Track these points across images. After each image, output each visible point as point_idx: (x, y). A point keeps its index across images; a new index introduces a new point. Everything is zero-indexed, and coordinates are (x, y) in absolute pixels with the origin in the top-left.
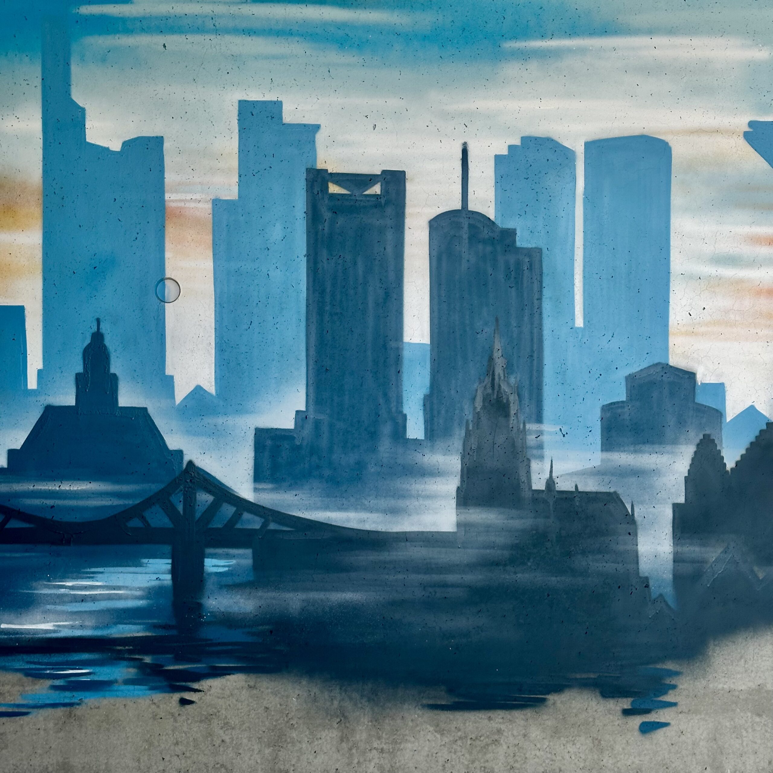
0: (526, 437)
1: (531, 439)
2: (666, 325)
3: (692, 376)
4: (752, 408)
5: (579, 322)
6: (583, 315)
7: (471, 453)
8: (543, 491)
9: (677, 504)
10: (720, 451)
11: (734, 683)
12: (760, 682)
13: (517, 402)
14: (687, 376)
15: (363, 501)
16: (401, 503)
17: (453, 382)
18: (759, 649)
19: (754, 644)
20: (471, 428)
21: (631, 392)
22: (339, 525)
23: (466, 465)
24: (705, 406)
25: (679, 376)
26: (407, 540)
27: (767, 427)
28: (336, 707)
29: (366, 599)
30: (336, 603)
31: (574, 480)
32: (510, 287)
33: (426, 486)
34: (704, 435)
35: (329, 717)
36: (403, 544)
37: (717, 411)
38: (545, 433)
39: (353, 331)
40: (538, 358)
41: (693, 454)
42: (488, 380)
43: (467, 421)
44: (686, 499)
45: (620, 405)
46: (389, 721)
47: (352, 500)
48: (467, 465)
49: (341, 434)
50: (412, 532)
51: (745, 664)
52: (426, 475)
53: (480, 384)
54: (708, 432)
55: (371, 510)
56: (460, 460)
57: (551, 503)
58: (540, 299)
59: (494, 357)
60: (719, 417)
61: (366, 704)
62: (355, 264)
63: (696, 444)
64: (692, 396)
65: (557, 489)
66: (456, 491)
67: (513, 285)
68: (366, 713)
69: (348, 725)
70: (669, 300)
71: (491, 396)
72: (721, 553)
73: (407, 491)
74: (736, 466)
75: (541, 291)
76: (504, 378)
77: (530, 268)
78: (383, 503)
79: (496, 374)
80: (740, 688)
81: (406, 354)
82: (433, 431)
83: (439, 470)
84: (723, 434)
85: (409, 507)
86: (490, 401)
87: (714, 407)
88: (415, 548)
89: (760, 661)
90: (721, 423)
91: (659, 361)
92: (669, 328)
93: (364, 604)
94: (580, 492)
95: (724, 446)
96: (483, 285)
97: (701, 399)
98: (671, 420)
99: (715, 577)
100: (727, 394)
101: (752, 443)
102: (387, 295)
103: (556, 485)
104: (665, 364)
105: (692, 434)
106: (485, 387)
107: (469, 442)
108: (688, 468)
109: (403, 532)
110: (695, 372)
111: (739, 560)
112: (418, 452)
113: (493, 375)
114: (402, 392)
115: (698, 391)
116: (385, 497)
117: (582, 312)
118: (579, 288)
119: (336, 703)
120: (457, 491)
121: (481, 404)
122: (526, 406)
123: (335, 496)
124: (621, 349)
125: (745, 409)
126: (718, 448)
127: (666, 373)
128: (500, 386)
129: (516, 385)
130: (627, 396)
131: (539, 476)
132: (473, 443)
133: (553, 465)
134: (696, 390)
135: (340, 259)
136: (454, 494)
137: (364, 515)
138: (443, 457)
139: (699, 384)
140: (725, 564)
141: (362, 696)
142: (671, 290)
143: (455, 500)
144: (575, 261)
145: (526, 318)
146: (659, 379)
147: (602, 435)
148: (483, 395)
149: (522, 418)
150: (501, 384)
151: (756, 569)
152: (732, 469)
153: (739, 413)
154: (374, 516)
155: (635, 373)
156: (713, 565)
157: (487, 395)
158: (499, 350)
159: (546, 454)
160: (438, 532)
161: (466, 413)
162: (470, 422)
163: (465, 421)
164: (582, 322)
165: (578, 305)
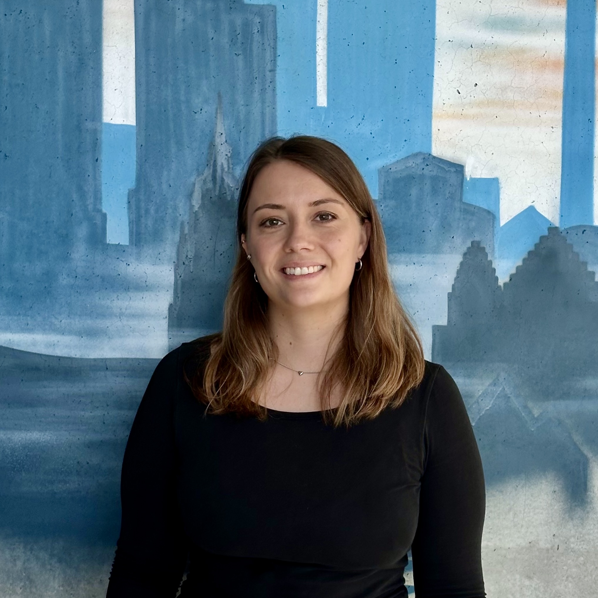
2: (429, 106)
3: (459, 169)
4: (531, 210)
5: (322, 100)
6: (326, 91)
7: (186, 263)
9: (438, 326)
10: (491, 262)
11: (500, 539)
12: (532, 538)
14: (453, 170)
15: (53, 320)
16: (101, 323)
17: (165, 173)
18: (531, 500)
19: (525, 494)
20: (186, 231)
21: (384, 188)
22: (22, 349)
23: (180, 277)
24: (475, 207)
25: (444, 168)
26: (107, 369)
27: (549, 233)
28: (20, 568)
29: (56, 440)
30: (20, 444)
32: (236, 54)
33: (131, 303)
34: (472, 243)
35: (11, 582)
36: (102, 373)
37: (489, 212)
39: (38, 108)
41: (459, 266)
42: (207, 173)
43: (182, 223)
44: (449, 321)
46: (84, 585)
47: (39, 319)
48: (182, 277)
49: (24, 237)
50: (113, 359)
51: (514, 518)
52: (131, 288)
53: (198, 176)
54: (477, 239)
55: (63, 333)
56: (173, 270)
58: (273, 71)
59: (216, 144)
60: (491, 220)
61: (57, 565)
62: (40, 21)
63: (462, 254)
64: (459, 194)
66: (167, 309)
67: (240, 52)
68: (57, 576)
69: (34, 590)
70: (433, 74)
71: (212, 191)
72: (489, 386)
73: (107, 308)
74: (510, 280)
75: (274, 60)
76: (228, 170)
77: (262, 32)
78: (77, 323)
79: (219, 163)
80: (507, 546)
81: (105, 138)
82: (139, 234)
83: (147, 283)
84: (495, 241)
85: (109, 328)
86: (211, 198)
87: (486, 208)
88: (117, 378)
89: (531, 514)
90: (493, 226)
91: (419, 151)
92: (433, 109)
93: (54, 446)
95: (497, 255)
96: (203, 51)
97: (470, 197)
98: (433, 223)
99: (481, 415)
100: (502, 191)
101: (530, 253)
102: (82, 63)
104: (427, 154)
105: (458, 240)
106: (205, 181)
107: (185, 249)
108: (453, 282)
109: (102, 359)
110: (463, 164)
111: (511, 394)
112: (122, 261)
113: (215, 165)
114: (101, 185)
115: (466, 188)
116: (79, 316)
117: (326, 88)
118: (322, 58)
119: (19, 564)
120: (169, 309)
121: (200, 202)
123: (18, 313)
124: (373, 135)
125: (522, 210)
126: (489, 258)
127: (427, 165)
128: (223, 180)
130: (380, 194)
132: (190, 250)
134: (464, 188)
135: (21, 14)
136: (166, 312)
137: (53, 338)
138: (153, 266)
139: (468, 179)
140: (494, 399)
141: (52, 556)
142: (436, 61)
143: (167, 320)
144: (317, 22)
145: (256, 95)
146: (419, 172)
148: (202, 191)
150: (225, 178)
151: (530, 404)
152: (505, 284)
153: (515, 215)
154: (66, 339)
155: (391, 165)
156: (480, 400)
157: (207, 190)
158: (222, 134)
160: (145, 359)
161: (181, 213)
162: (186, 223)
163: (179, 224)
164: (326, 100)
165: (321, 78)
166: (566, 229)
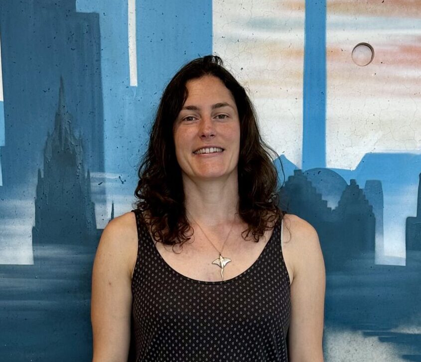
0: (90, 184)
1: (94, 186)
6: (137, 75)
7: (43, 198)
13: (82, 153)
17: (26, 135)
23: (39, 208)
27: (295, 174)
32: (72, 49)
33: (6, 226)
38: (106, 180)
40: (99, 114)
42: (55, 135)
43: (39, 171)
48: (41, 208)
52: (5, 216)
56: (34, 203)
58: (99, 60)
59: (62, 115)
67: (75, 48)
71: (59, 148)
75: (99, 53)
76: (70, 132)
77: (89, 32)
79: (63, 128)
82: (10, 178)
83: (17, 212)
86: (59, 152)
96: (48, 47)
106: (54, 140)
107: (42, 188)
113: (60, 129)
118: (132, 51)
121: (51, 155)
122: (90, 156)
128: (66, 140)
129: (81, 139)
131: (102, 218)
132: (45, 189)
136: (31, 232)
138: (20, 201)
143: (31, 238)
144: (129, 25)
145: (87, 78)
148: (52, 147)
149: (86, 167)
150: (67, 137)
157: (56, 147)
158: (64, 107)
159: (108, 199)
161: (38, 163)
162: (42, 170)
163: (37, 170)
164: (136, 81)
165: (133, 66)
166: (307, 171)
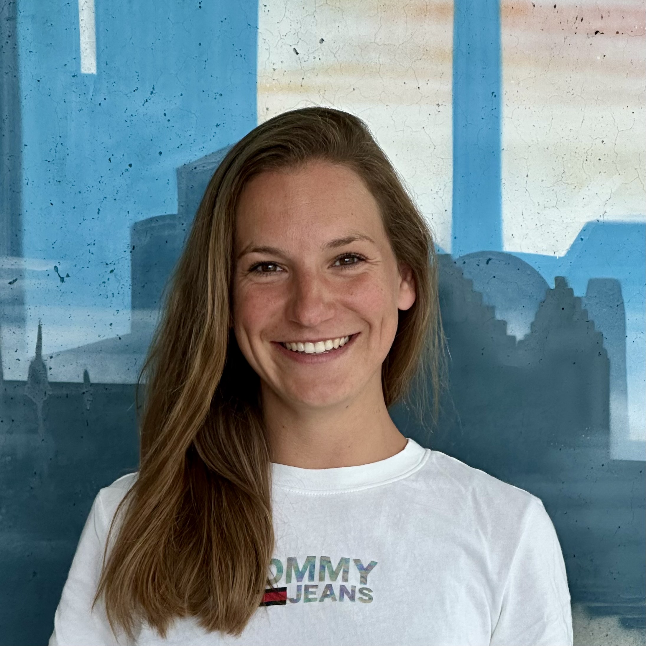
1: (1, 287)
2: (251, 72)
5: (89, 65)
6: (95, 50)
8: (24, 383)
21: (187, 197)
31: (81, 362)
38: (27, 275)
40: (11, 131)
45: (168, 221)
57: (40, 405)
65: (51, 379)
70: (257, 24)
75: (14, 3)
92: (258, 77)
94: (92, 385)
103: (49, 372)
117: (94, 45)
124: (168, 117)
130: (180, 206)
131: (17, 355)
133: (43, 335)
142: (261, 4)
147: (133, 279)
155: (196, 162)
159: (29, 314)
164: (94, 63)
165: (86, 31)
166: (462, 257)
